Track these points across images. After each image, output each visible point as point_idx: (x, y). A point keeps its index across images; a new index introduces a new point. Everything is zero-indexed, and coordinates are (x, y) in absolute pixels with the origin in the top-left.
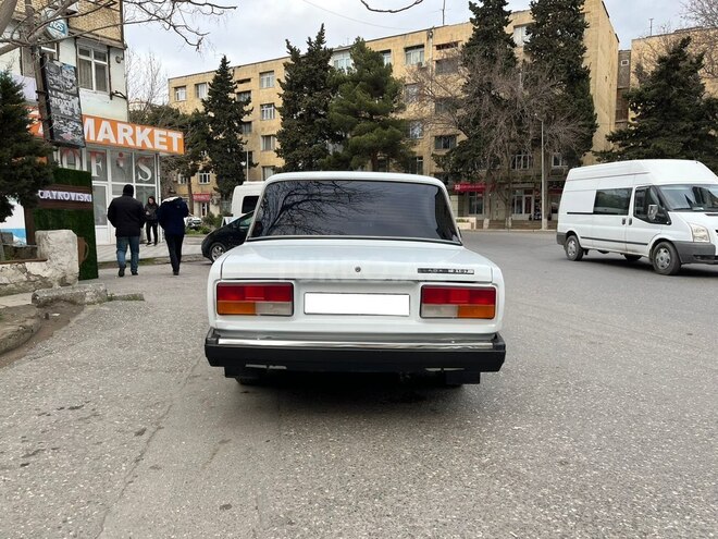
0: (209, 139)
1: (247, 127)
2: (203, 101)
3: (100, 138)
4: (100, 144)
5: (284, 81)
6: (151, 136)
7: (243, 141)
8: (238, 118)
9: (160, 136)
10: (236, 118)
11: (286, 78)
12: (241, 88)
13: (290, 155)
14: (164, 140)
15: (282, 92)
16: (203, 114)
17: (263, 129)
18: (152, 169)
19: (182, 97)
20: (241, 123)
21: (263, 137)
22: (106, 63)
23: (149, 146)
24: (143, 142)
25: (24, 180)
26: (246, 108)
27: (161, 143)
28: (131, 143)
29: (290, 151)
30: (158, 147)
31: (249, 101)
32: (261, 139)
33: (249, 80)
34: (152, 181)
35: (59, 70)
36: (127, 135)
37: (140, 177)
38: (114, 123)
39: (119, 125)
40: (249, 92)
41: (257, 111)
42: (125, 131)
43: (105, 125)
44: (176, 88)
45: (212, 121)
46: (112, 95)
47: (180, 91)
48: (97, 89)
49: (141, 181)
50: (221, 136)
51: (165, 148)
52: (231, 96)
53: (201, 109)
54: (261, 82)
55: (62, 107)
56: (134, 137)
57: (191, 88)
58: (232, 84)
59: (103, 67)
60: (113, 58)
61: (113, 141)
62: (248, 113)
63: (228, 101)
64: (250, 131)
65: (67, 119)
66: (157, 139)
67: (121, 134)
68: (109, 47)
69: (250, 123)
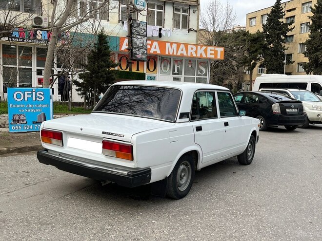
0: (265, 47)
1: (291, 39)
2: (263, 25)
3: (179, 54)
4: (179, 56)
5: (314, 8)
6: (206, 51)
7: (286, 48)
8: (284, 34)
9: (211, 50)
10: (282, 34)
11: (315, 6)
12: (288, 14)
13: (313, 56)
14: (213, 52)
15: (312, 15)
16: (262, 33)
17: (301, 39)
18: (206, 68)
19: (253, 24)
20: (286, 36)
21: (300, 44)
22: (188, 14)
23: (204, 56)
24: (201, 54)
25: (101, 79)
26: (290, 27)
27: (211, 54)
28: (194, 55)
29: (313, 53)
30: (209, 56)
31: (292, 22)
32: (299, 46)
33: (295, 9)
34: (205, 75)
35: (139, 25)
36: (193, 51)
37: (199, 73)
38: (186, 45)
39: (189, 46)
40: (294, 16)
41: (297, 28)
42: (192, 49)
43: (182, 46)
44: (251, 19)
45: (268, 37)
46: (189, 30)
47: (252, 20)
48: (182, 28)
49: (199, 75)
50: (272, 46)
51: (213, 57)
52: (281, 20)
53: (262, 30)
54: (302, 10)
55: (138, 43)
56: (196, 52)
57: (259, 18)
58: (282, 12)
59: (186, 16)
60: (191, 11)
61: (185, 54)
62: (291, 30)
63: (279, 23)
64: (292, 41)
65: (139, 48)
66: (209, 52)
67: (190, 50)
68: (190, 5)
69: (292, 36)
